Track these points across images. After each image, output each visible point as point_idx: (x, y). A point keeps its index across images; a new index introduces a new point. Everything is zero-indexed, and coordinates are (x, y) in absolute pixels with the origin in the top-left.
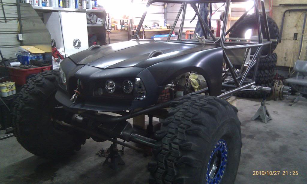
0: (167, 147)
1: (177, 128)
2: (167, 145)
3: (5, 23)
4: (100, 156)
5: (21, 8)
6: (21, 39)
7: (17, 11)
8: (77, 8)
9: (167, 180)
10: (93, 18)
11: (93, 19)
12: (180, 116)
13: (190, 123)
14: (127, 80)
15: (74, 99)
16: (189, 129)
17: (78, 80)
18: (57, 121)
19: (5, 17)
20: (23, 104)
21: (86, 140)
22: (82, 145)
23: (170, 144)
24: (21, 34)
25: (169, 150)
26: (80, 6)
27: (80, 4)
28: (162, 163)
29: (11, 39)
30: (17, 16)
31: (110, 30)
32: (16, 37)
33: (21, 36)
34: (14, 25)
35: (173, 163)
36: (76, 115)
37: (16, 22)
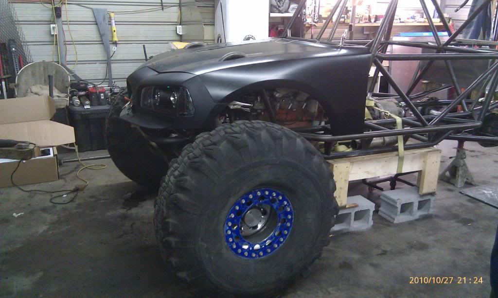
3: (161, 11)
6: (180, 32)
10: (283, 4)
11: (283, 6)
19: (162, 3)
24: (180, 26)
31: (315, 22)
32: (174, 30)
33: (180, 29)
34: (173, 14)
37: (176, 9)
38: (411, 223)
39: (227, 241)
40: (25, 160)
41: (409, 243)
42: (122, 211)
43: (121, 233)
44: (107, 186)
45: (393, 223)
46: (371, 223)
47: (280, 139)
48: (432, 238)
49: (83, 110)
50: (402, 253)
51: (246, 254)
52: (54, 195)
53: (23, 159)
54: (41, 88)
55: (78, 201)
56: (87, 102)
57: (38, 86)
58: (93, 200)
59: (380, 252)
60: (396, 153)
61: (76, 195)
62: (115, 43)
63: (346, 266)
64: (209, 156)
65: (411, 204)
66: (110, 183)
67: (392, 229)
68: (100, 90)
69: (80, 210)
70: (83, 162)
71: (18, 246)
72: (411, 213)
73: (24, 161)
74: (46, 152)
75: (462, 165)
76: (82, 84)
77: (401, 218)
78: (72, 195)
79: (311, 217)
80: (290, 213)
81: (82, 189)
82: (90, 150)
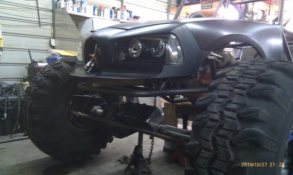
0: (216, 117)
1: (232, 89)
2: (216, 113)
3: (39, 27)
4: (122, 163)
5: (57, 15)
6: (53, 44)
7: (52, 17)
8: (112, 18)
9: (217, 170)
12: (236, 75)
13: (254, 82)
14: (159, 39)
15: (88, 67)
16: (253, 89)
17: (96, 45)
18: (74, 112)
19: (39, 22)
20: (36, 88)
21: (107, 143)
22: (102, 150)
23: (222, 113)
24: (54, 40)
25: (219, 120)
26: (115, 17)
27: (115, 16)
28: (208, 141)
29: (43, 44)
30: (51, 22)
32: (49, 42)
33: (53, 42)
34: (48, 31)
35: (227, 141)
36: (96, 107)
37: (49, 27)
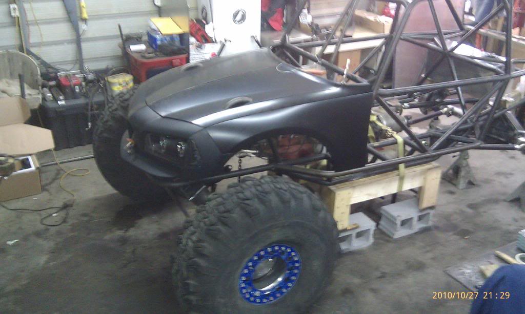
6: (158, 3)
38: (410, 237)
39: (241, 292)
40: (7, 176)
41: (407, 262)
42: (119, 233)
43: (125, 262)
44: (96, 199)
45: (392, 238)
46: (371, 240)
47: (289, 202)
48: (430, 255)
49: (58, 106)
50: (401, 274)
51: (258, 300)
52: (44, 214)
53: (4, 176)
54: (7, 83)
55: (71, 221)
56: (61, 98)
57: (4, 80)
58: (86, 219)
59: (378, 274)
60: (396, 172)
61: (67, 214)
62: (85, 20)
63: (347, 292)
64: (225, 224)
65: (411, 219)
66: (98, 195)
67: (391, 245)
68: (74, 81)
69: (76, 234)
70: (62, 166)
71: (24, 282)
72: (410, 227)
73: (6, 178)
74: (25, 164)
75: (464, 165)
76: (52, 73)
77: (401, 233)
78: (63, 214)
79: (316, 265)
80: (297, 262)
81: (71, 206)
82: (67, 148)
